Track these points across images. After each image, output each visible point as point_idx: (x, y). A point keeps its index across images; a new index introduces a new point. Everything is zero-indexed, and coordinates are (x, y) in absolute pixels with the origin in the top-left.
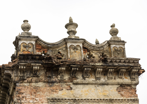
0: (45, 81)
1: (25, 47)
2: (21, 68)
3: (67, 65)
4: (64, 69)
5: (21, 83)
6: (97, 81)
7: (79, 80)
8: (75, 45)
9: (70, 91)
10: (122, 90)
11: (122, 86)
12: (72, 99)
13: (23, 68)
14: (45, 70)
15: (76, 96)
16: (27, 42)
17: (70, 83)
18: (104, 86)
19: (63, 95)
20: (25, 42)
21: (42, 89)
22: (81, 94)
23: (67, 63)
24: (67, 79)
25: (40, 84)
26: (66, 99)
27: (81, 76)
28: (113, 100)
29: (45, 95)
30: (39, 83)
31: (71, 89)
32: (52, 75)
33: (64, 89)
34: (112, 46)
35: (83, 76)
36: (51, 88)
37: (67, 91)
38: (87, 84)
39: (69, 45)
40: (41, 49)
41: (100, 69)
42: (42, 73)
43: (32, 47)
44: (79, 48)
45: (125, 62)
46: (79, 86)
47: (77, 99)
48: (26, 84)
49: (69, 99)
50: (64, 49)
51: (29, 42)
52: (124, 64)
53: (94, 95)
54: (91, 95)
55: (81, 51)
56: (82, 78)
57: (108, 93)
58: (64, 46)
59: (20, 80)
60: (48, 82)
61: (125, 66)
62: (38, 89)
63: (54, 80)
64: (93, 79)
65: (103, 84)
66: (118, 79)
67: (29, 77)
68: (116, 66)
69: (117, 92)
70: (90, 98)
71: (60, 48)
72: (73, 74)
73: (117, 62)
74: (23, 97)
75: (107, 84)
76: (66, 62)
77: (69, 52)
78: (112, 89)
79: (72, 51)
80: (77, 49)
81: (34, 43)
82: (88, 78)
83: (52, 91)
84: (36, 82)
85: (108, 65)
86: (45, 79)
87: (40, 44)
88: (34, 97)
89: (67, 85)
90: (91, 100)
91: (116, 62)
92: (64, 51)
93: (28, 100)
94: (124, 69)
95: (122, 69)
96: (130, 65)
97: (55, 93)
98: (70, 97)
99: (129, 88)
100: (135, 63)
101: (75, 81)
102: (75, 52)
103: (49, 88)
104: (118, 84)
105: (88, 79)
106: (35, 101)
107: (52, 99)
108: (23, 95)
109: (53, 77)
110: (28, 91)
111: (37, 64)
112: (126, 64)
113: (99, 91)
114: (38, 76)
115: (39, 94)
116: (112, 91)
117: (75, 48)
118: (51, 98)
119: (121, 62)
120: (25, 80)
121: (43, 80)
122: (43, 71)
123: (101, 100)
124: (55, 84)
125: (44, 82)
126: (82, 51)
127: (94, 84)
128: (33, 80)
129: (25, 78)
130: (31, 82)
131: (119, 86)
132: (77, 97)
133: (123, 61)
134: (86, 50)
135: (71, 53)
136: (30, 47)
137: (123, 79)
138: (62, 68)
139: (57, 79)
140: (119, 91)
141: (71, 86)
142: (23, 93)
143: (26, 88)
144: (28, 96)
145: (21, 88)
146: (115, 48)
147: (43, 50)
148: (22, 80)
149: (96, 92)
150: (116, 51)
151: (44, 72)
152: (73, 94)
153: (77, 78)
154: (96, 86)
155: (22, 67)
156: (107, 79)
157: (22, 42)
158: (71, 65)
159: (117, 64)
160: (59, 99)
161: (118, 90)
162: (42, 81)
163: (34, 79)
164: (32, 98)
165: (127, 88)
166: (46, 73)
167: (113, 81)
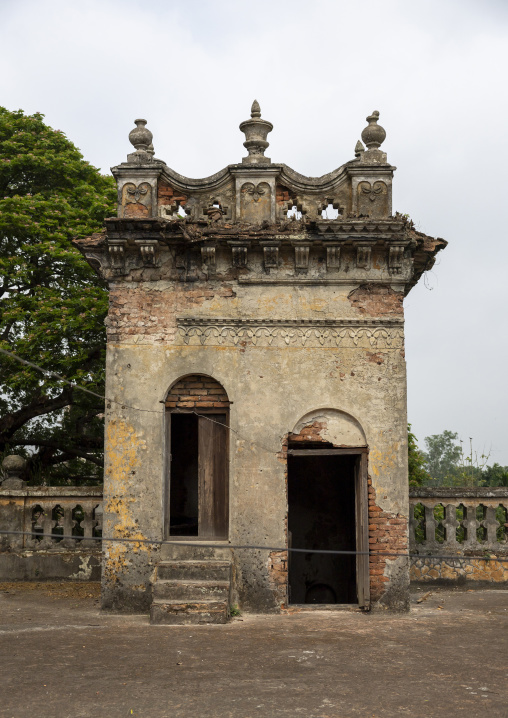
0: (173, 277)
1: (132, 194)
2: (113, 250)
3: (220, 241)
4: (213, 249)
5: (119, 282)
6: (300, 275)
7: (253, 273)
8: (256, 182)
9: (229, 299)
10: (364, 299)
11: (365, 287)
12: (233, 321)
13: (119, 250)
14: (174, 253)
15: (244, 312)
16: (137, 182)
17: (233, 282)
18: (317, 288)
19: (212, 310)
20: (132, 181)
21: (166, 296)
22: (257, 306)
23: (219, 237)
24: (224, 274)
25: (162, 286)
26: (217, 320)
27: (258, 265)
28: (334, 322)
29: (173, 310)
30: (158, 283)
31: (234, 295)
32: (189, 263)
33: (217, 296)
34: (357, 180)
35: (263, 265)
36: (187, 294)
37: (223, 302)
38: (274, 284)
39: (240, 183)
40: (171, 197)
41: (302, 249)
42: (166, 258)
43: (149, 193)
44: (266, 190)
45: (365, 230)
46: (254, 289)
47: (244, 319)
48: (129, 286)
49: (224, 321)
50: (229, 194)
51: (140, 182)
52: (364, 234)
53: (288, 310)
54: (281, 311)
55: (270, 197)
56: (261, 269)
57: (324, 304)
58: (229, 186)
59: (115, 277)
60: (180, 281)
61: (366, 239)
62: (156, 296)
63: (193, 275)
64: (288, 272)
65: (314, 284)
66: (355, 270)
67: (136, 269)
68: (343, 240)
69: (348, 303)
70: (277, 318)
71: (217, 192)
72: (237, 261)
73: (344, 231)
74: (123, 315)
75: (326, 284)
76: (216, 233)
77: (239, 201)
78: (337, 294)
79: (248, 197)
80: (261, 194)
81: (153, 182)
82: (277, 268)
83: (190, 300)
84: (153, 280)
85: (322, 238)
86: (172, 274)
87: (169, 185)
88: (148, 315)
89: (225, 286)
90: (279, 321)
91: (341, 230)
92: (228, 198)
93: (134, 321)
94: (365, 246)
95: (362, 246)
96: (380, 236)
97: (194, 305)
98: (230, 315)
99: (382, 291)
100: (393, 231)
101: (243, 277)
102: (256, 201)
103: (182, 293)
104: (355, 283)
105: (276, 272)
106: (149, 324)
107: (186, 320)
108: (123, 310)
109: (192, 268)
110: (134, 300)
111: (149, 241)
112: (371, 235)
113: (303, 301)
114: (155, 268)
115: (159, 308)
116: (335, 301)
117: (256, 191)
118: (182, 318)
119: (356, 231)
120: (127, 275)
121: (168, 275)
122: (168, 254)
123: (303, 321)
124: (197, 284)
125: (171, 279)
126: (273, 197)
127: (291, 283)
128: (145, 275)
129: (127, 272)
130: (140, 280)
131: (356, 287)
132: (245, 315)
133: (361, 228)
134: (286, 193)
135: (244, 205)
136: (144, 194)
137: (369, 270)
138: (208, 249)
139: (200, 274)
140: (355, 301)
141: (234, 289)
142: (122, 306)
143: (130, 294)
144: (134, 312)
145: (118, 293)
146: (365, 184)
147: (175, 198)
148: (121, 276)
149: (295, 303)
150: (366, 192)
151: (171, 257)
152: (236, 308)
153: (250, 270)
154: (297, 288)
155: (116, 248)
156: (325, 271)
157: (125, 182)
158: (229, 242)
159: (345, 237)
160: (201, 320)
161: (353, 297)
162: (165, 279)
163: (148, 273)
164: (141, 317)
165: (377, 294)
166: (175, 258)
167: (341, 275)
